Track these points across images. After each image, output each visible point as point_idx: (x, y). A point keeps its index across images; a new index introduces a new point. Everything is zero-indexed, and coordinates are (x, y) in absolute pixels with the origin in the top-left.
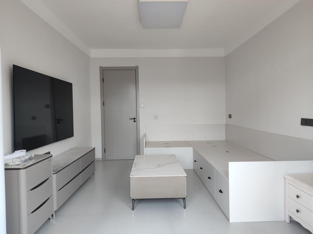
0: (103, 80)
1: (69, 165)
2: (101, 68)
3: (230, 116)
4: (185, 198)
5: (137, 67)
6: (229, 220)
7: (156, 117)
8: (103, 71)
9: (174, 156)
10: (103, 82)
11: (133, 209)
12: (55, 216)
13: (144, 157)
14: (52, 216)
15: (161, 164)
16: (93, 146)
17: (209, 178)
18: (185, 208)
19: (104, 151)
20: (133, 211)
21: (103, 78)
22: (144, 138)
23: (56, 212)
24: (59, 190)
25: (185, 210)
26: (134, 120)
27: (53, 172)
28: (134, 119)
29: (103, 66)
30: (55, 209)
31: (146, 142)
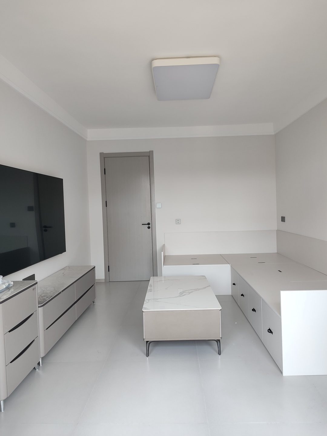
0: (104, 172)
1: (60, 293)
2: (101, 154)
3: (283, 219)
4: (219, 340)
5: (151, 152)
6: (282, 373)
7: (178, 221)
8: (105, 158)
9: (204, 277)
10: (105, 174)
11: (148, 355)
12: (42, 365)
13: (163, 280)
14: (39, 364)
15: (185, 291)
16: (92, 264)
17: (254, 310)
18: (220, 354)
19: (108, 269)
20: (147, 358)
21: (105, 169)
22: (162, 252)
23: (42, 358)
24: (47, 329)
25: (220, 356)
26: (148, 226)
27: (39, 304)
28: (149, 224)
29: (105, 152)
30: (42, 355)
31: (165, 257)
